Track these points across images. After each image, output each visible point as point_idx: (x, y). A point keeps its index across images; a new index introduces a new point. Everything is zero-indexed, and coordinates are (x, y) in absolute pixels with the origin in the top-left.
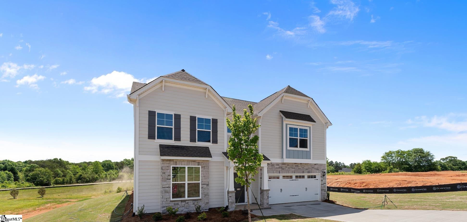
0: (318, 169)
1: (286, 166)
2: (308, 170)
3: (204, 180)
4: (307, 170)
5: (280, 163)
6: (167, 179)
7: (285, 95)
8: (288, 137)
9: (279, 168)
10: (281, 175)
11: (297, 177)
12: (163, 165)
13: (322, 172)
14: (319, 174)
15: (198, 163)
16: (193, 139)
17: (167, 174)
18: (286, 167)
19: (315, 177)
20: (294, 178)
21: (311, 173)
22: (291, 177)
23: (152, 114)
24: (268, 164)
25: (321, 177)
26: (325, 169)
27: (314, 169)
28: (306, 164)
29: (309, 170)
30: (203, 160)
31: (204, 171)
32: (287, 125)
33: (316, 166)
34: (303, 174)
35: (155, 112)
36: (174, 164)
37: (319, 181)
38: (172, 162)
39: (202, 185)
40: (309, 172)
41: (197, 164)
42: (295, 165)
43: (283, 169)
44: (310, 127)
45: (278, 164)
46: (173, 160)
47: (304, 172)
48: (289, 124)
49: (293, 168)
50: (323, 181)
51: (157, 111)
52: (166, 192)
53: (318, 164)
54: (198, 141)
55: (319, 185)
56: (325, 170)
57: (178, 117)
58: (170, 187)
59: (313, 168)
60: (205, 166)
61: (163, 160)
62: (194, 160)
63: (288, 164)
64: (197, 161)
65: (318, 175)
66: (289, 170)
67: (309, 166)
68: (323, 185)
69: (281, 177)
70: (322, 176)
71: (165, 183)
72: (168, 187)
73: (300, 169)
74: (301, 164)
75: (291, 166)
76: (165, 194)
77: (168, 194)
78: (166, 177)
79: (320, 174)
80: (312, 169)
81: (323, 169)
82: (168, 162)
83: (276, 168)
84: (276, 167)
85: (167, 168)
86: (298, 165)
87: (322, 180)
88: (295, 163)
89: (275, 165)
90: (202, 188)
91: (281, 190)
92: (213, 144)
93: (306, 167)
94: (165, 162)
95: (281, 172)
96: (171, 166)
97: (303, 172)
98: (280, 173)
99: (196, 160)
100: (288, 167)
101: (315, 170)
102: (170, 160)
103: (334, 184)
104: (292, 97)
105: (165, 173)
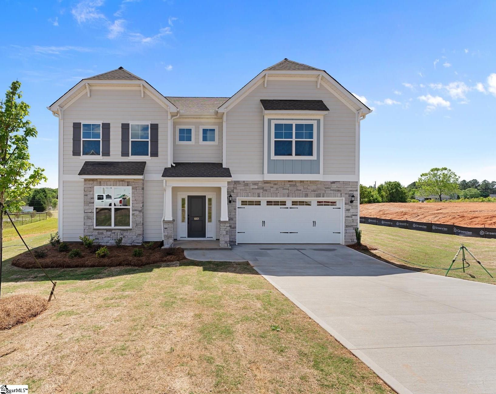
0: (338, 191)
1: (272, 185)
2: (316, 193)
3: (136, 205)
4: (315, 191)
5: (259, 181)
6: (90, 203)
7: (268, 74)
8: (273, 140)
9: (258, 188)
10: (264, 200)
11: (294, 203)
12: (86, 186)
13: (347, 196)
14: (341, 198)
15: (128, 182)
16: (125, 153)
17: (89, 196)
18: (272, 187)
19: (333, 203)
20: (289, 204)
21: (323, 197)
22: (283, 203)
23: (77, 126)
24: (229, 183)
25: (345, 204)
26: (357, 191)
27: (331, 190)
28: (311, 182)
29: (319, 192)
30: (134, 179)
31: (135, 193)
32: (269, 120)
33: (334, 186)
34: (305, 198)
35: (81, 123)
36: (98, 184)
37: (343, 211)
38: (95, 182)
39: (133, 211)
40: (318, 196)
41: (126, 184)
42: (290, 183)
43: (266, 191)
44: (319, 121)
45: (255, 183)
46: (97, 179)
47: (309, 194)
48: (274, 119)
49: (286, 189)
50: (351, 211)
51: (83, 122)
52: (89, 218)
53: (339, 182)
54: (132, 155)
55: (343, 219)
56: (355, 193)
57: (106, 127)
58: (93, 212)
59: (328, 188)
60: (136, 187)
61: (86, 180)
62: (123, 180)
63: (275, 183)
64: (126, 181)
65: (341, 201)
66: (277, 192)
67: (319, 186)
68: (351, 219)
69: (264, 203)
70: (348, 201)
71: (87, 207)
72: (90, 212)
73: (300, 190)
74: (301, 181)
75: (281, 186)
76: (87, 220)
77: (91, 221)
78: (89, 200)
79: (344, 198)
80: (325, 190)
81: (351, 191)
82: (91, 182)
83: (253, 189)
84: (252, 187)
85: (90, 189)
86: (295, 183)
87: (348, 210)
88: (289, 181)
89: (251, 184)
90: (133, 214)
91: (264, 222)
92: (152, 157)
93: (314, 187)
94: (87, 182)
95: (261, 195)
96: (95, 186)
97: (306, 196)
98: (259, 196)
99: (125, 179)
100: (275, 187)
101: (332, 192)
102: (93, 180)
103: (429, 217)
104: (285, 75)
105: (87, 195)
